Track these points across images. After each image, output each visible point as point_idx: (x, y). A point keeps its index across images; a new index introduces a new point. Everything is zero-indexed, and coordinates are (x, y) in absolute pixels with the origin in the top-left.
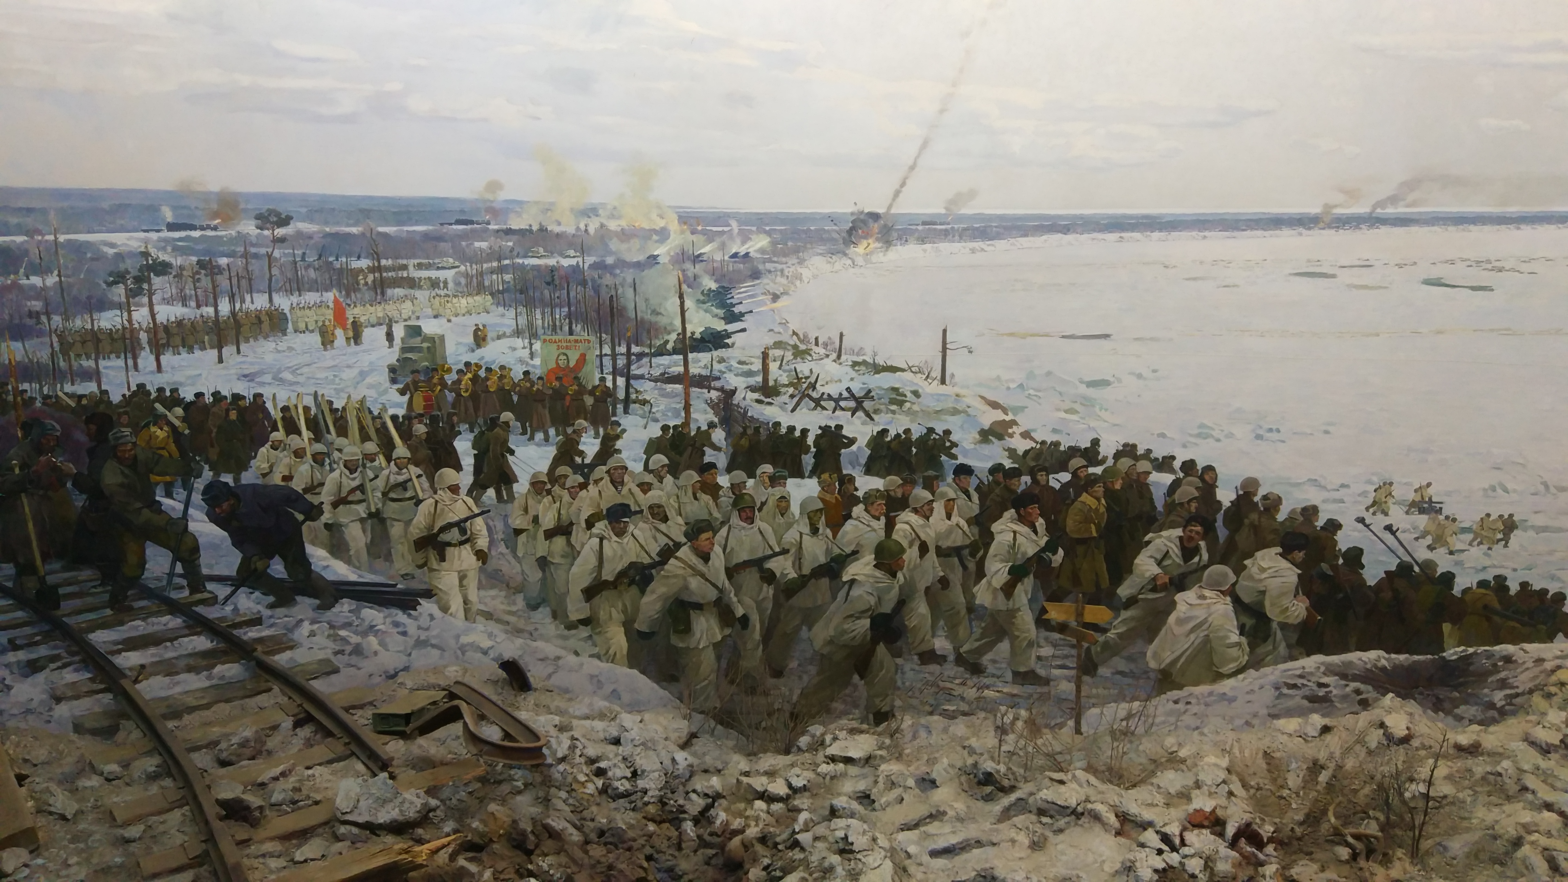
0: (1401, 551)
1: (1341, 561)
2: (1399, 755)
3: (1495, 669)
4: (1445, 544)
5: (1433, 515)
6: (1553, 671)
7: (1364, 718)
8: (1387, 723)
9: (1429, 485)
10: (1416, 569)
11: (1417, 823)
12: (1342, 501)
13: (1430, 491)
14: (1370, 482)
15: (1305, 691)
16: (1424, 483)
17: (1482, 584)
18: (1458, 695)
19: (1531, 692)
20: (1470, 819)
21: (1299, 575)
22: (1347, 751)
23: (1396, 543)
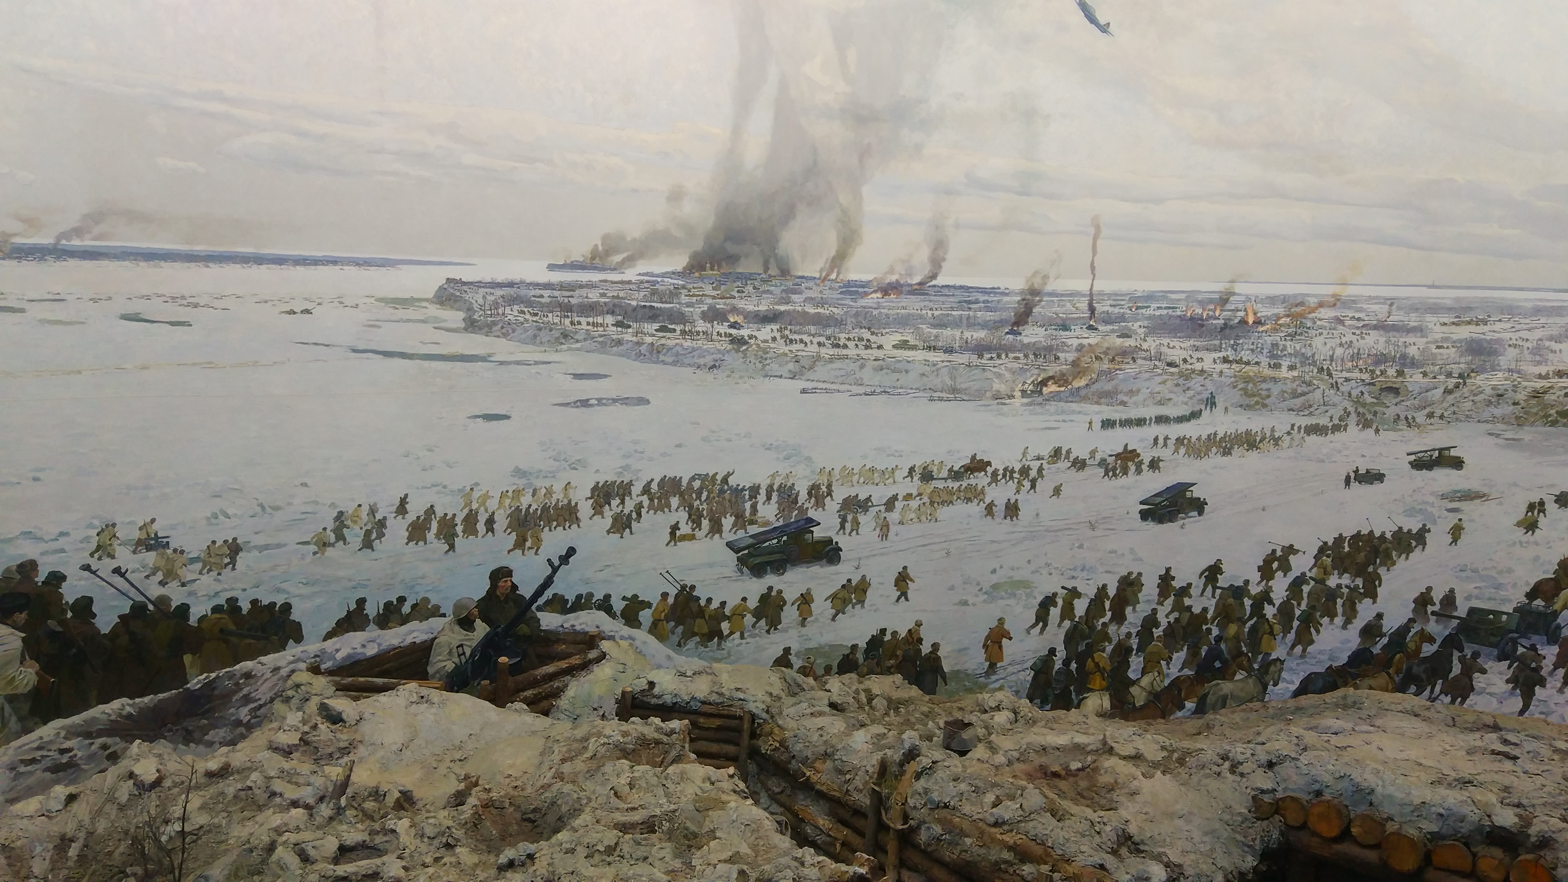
0: (133, 593)
1: (69, 615)
2: (152, 801)
3: (238, 687)
4: (176, 577)
5: (161, 550)
6: (289, 676)
7: (113, 772)
8: (137, 772)
9: (153, 521)
10: (151, 607)
11: (176, 865)
12: (63, 551)
13: (155, 526)
14: (91, 526)
15: (47, 763)
16: (148, 520)
17: (216, 609)
18: (205, 722)
19: (272, 700)
20: (227, 840)
21: (23, 639)
22: (98, 813)
23: (127, 585)
